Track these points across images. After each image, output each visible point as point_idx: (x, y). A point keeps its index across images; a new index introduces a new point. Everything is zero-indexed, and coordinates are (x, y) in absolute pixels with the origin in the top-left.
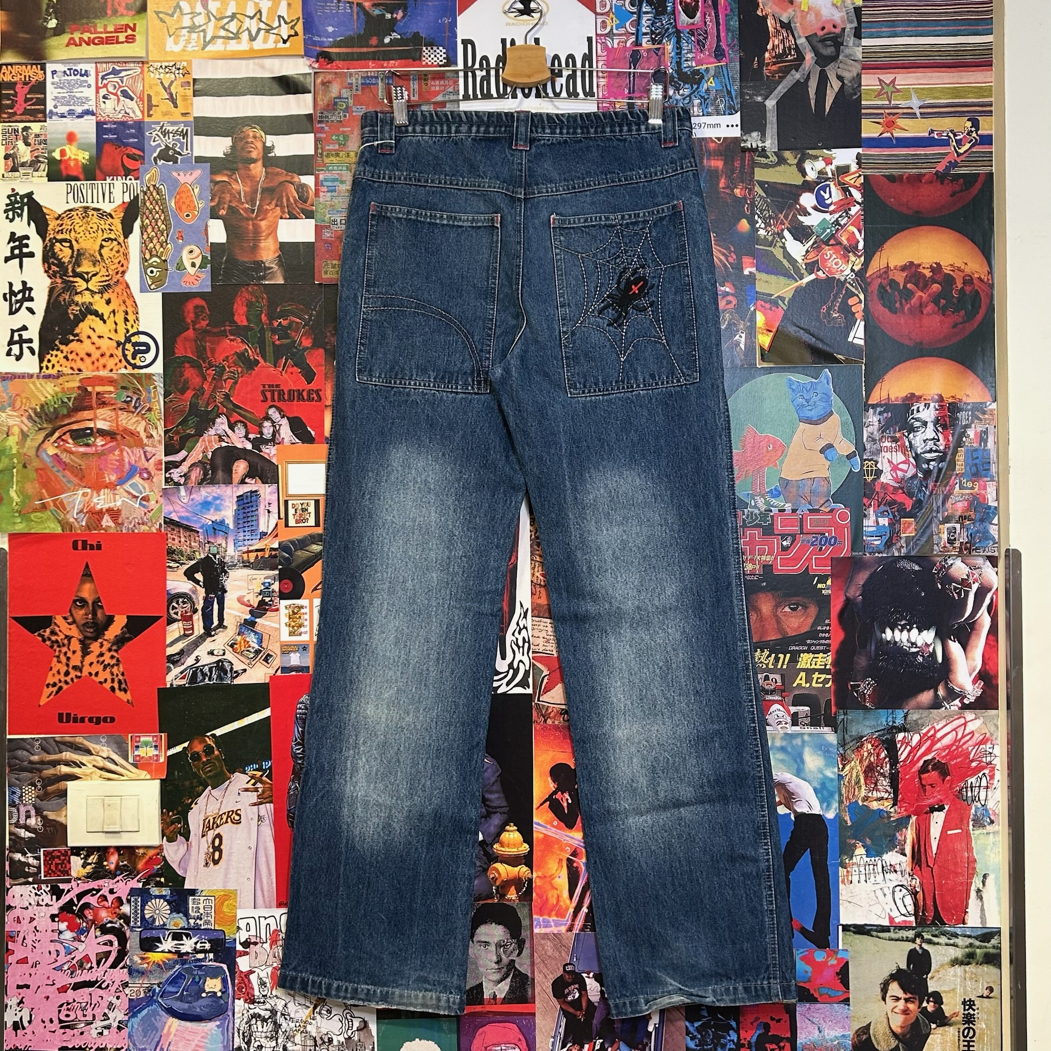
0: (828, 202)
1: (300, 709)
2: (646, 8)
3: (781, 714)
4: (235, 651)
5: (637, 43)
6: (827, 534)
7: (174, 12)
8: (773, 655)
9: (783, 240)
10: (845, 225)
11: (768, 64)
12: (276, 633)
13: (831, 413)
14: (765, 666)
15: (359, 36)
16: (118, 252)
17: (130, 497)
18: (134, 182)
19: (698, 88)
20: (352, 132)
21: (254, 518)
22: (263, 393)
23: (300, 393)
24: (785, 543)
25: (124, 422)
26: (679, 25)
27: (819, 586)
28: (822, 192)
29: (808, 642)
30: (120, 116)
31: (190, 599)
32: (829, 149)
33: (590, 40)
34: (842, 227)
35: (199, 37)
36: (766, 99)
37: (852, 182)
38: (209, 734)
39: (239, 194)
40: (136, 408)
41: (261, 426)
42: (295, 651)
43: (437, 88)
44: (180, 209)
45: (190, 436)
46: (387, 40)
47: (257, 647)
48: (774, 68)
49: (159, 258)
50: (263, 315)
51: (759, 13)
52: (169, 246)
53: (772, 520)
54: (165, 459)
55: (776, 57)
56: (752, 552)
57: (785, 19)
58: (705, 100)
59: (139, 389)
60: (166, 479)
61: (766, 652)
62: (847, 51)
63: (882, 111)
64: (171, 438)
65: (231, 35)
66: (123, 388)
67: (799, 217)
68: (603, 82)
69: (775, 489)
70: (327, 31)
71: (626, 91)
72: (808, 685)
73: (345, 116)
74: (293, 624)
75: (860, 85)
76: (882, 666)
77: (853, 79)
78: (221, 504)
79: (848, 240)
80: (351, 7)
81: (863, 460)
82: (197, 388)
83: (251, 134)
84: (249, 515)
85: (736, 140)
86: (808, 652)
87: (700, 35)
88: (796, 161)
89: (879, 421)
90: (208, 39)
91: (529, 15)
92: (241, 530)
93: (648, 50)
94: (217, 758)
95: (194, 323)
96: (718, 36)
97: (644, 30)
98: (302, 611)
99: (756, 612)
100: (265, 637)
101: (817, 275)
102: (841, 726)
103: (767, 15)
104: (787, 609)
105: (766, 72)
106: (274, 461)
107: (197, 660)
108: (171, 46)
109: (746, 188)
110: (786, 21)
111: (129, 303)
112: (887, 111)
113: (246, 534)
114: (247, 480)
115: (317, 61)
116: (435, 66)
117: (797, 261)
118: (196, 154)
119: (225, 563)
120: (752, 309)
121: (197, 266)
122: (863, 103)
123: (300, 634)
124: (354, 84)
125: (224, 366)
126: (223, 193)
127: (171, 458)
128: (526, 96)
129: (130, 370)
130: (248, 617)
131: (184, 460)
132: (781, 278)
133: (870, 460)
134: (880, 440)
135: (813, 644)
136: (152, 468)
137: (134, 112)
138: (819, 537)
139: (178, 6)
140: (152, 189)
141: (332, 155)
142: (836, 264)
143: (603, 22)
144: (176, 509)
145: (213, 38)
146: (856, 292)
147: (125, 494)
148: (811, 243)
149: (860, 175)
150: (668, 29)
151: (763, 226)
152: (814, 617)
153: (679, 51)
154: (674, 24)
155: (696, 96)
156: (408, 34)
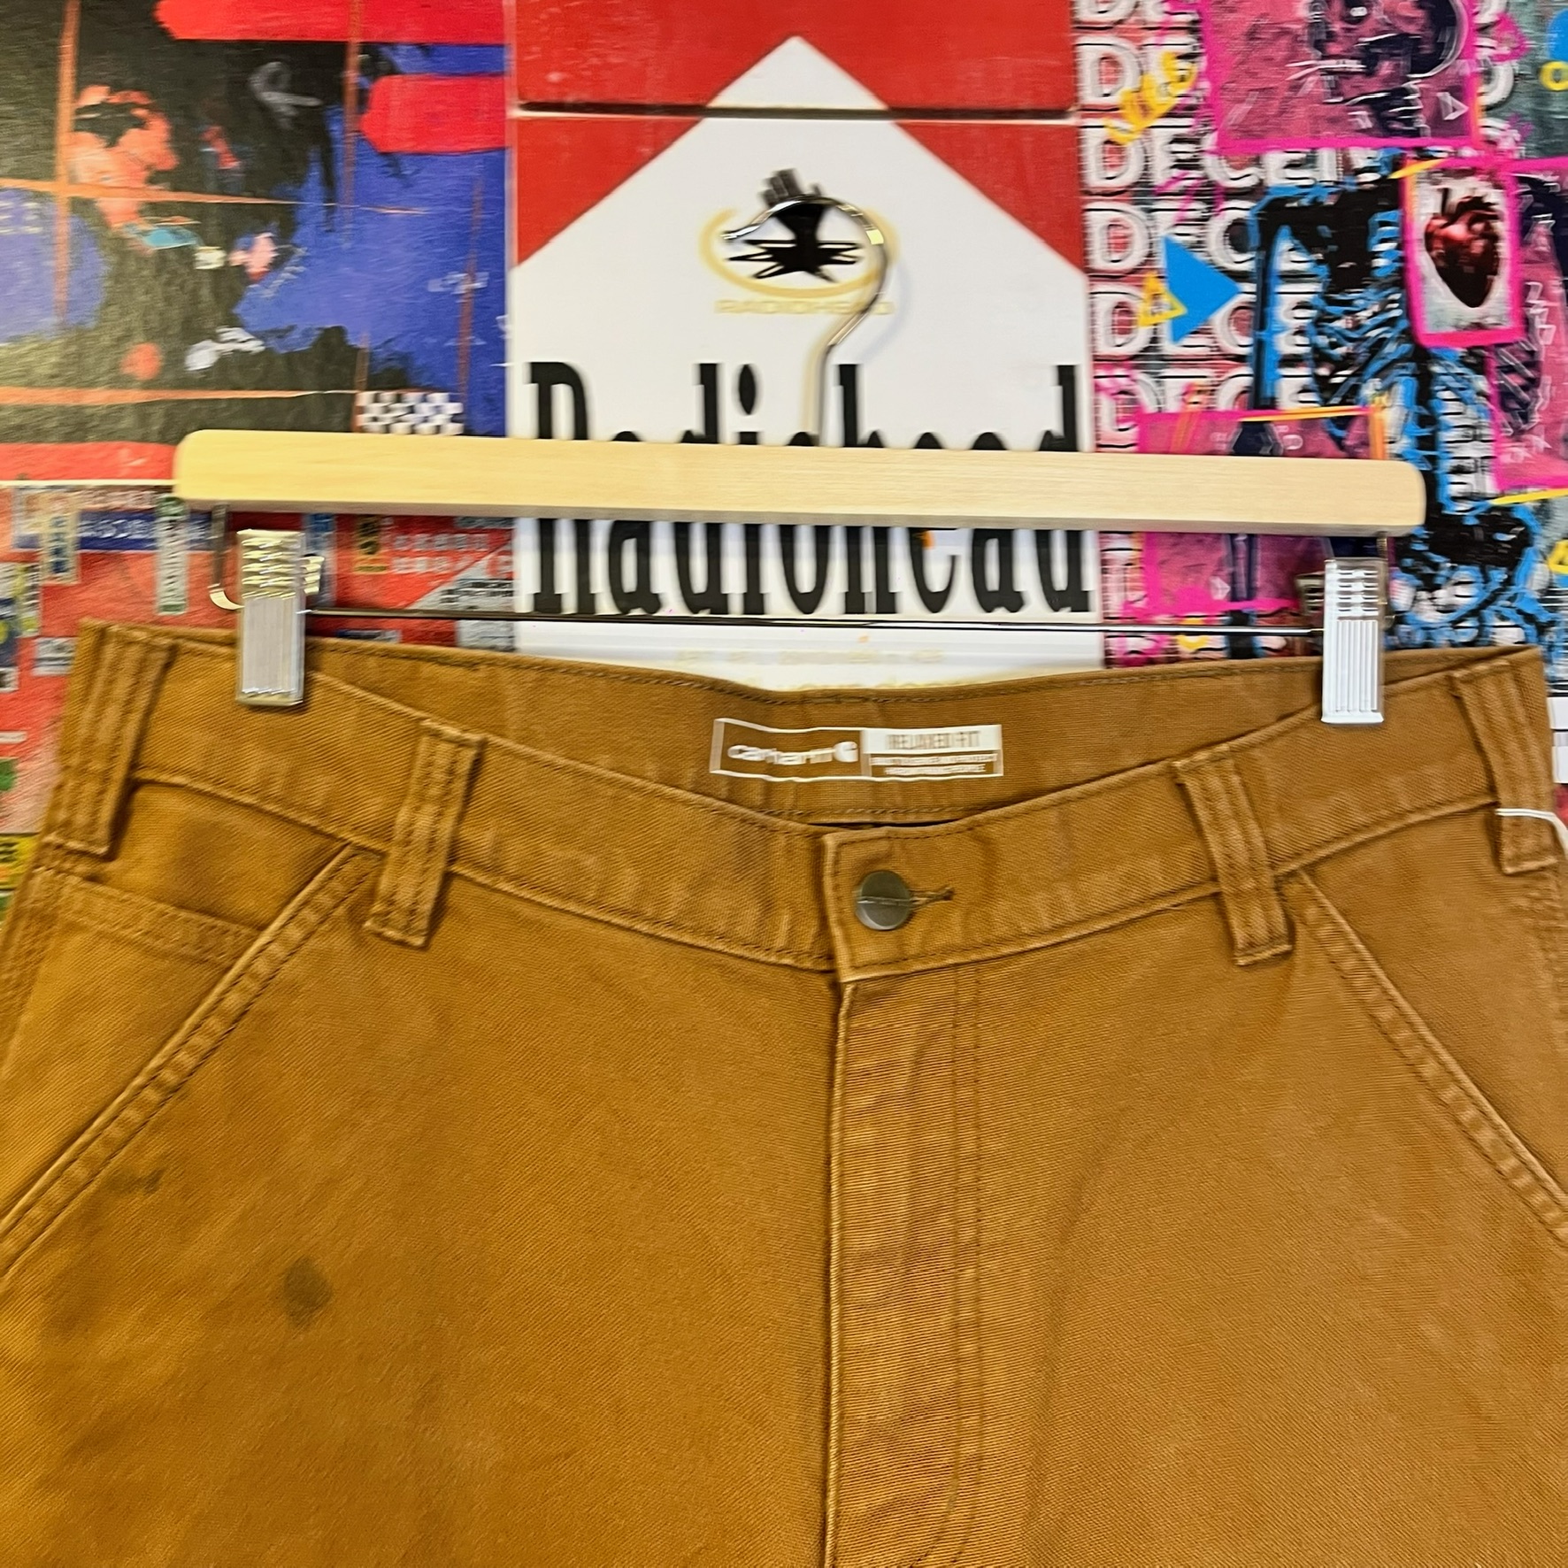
2: (1288, 257)
5: (1259, 397)
19: (1508, 583)
20: (27, 751)
26: (1429, 326)
33: (1066, 376)
43: (420, 566)
46: (202, 357)
71: (1221, 590)
73: (3, 679)
80: (44, 219)
87: (1510, 370)
91: (813, 269)
93: (1307, 426)
97: (1286, 344)
128: (807, 605)
143: (1122, 308)
150: (1381, 343)
153: (1425, 432)
154: (1403, 324)
155: (1507, 612)
156: (296, 335)
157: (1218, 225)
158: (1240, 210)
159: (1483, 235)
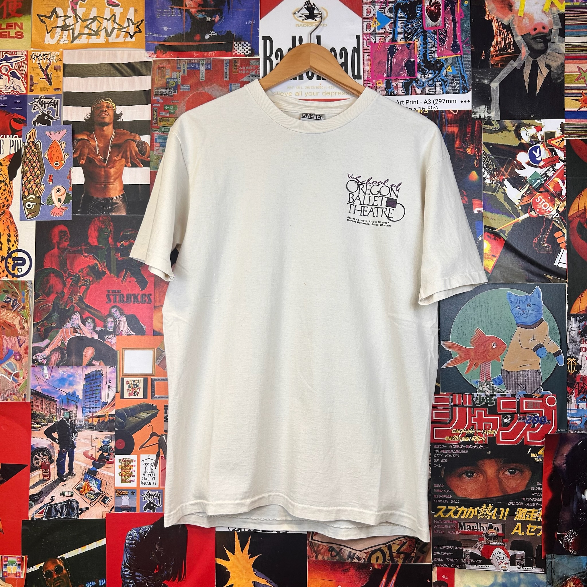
0: (538, 159)
1: (128, 540)
2: (400, 14)
3: (501, 556)
4: (80, 493)
5: (394, 40)
6: (538, 415)
7: (52, 15)
8: (496, 509)
9: (504, 188)
10: (552, 176)
11: (493, 56)
12: (112, 481)
13: (541, 321)
14: (489, 518)
15: (187, 34)
16: (5, 190)
17: (7, 373)
18: (18, 139)
19: (439, 73)
20: (179, 104)
21: (97, 392)
22: (108, 296)
23: (136, 297)
24: (506, 421)
25: (4, 317)
26: (426, 26)
27: (532, 455)
28: (534, 152)
29: (524, 499)
30: (10, 90)
31: (48, 452)
32: (539, 119)
33: (358, 37)
34: (550, 178)
35: (69, 33)
36: (491, 81)
37: (557, 144)
38: (59, 557)
39: (95, 148)
40: (13, 306)
41: (105, 321)
42: (125, 495)
43: (244, 72)
44: (51, 158)
45: (52, 328)
46: (207, 37)
47: (97, 491)
48: (497, 59)
49: (35, 195)
50: (110, 239)
51: (486, 18)
52: (42, 186)
53: (496, 403)
54: (32, 345)
55: (499, 50)
56: (480, 428)
57: (506, 22)
58: (445, 82)
59: (16, 293)
60: (34, 361)
61: (491, 506)
62: (554, 46)
63: (580, 91)
64: (38, 330)
65: (93, 33)
66: (4, 291)
67: (516, 170)
68: (368, 68)
69: (498, 378)
70: (163, 30)
71: (385, 75)
72: (523, 534)
73: (175, 92)
74: (124, 473)
75: (563, 72)
76: (582, 520)
77: (558, 67)
78: (73, 380)
79: (554, 188)
80: (181, 13)
81: (566, 358)
82: (59, 292)
83: (105, 105)
84: (94, 388)
85: (468, 113)
86: (524, 507)
87: (441, 34)
88: (514, 128)
89: (579, 327)
90: (75, 36)
91: (313, 19)
92: (88, 400)
93: (402, 45)
94: (65, 576)
95: (59, 243)
96: (455, 35)
97: (399, 30)
98: (132, 464)
99: (483, 474)
100: (104, 483)
101: (530, 214)
102: (549, 569)
103: (492, 20)
104: (507, 473)
105: (491, 62)
106: (114, 348)
107: (52, 499)
108: (48, 40)
109: (476, 148)
110: (506, 24)
111: (12, 228)
112: (584, 91)
113: (91, 403)
114: (94, 362)
115: (155, 53)
116: (243, 56)
117: (514, 204)
118: (64, 119)
119: (76, 425)
120: (480, 239)
121: (62, 202)
122: (565, 85)
123: (130, 482)
124: (182, 68)
125: (79, 276)
126: (84, 147)
127: (37, 345)
128: (310, 78)
129: (10, 279)
130: (91, 467)
131: (47, 346)
132: (503, 216)
133: (572, 358)
134: (580, 342)
135: (527, 501)
136: (22, 352)
137: (20, 88)
138: (533, 416)
139: (54, 11)
140: (31, 145)
141: (165, 120)
142: (545, 206)
143: (369, 24)
144: (40, 383)
145: (80, 34)
146: (561, 228)
147: (4, 371)
148: (525, 190)
149: (563, 140)
150: (417, 29)
151: (488, 176)
152: (528, 479)
153: (425, 46)
154: (421, 26)
155: (438, 79)
156: (223, 32)
157: (387, 9)
158: (391, 5)
159: (437, 9)
